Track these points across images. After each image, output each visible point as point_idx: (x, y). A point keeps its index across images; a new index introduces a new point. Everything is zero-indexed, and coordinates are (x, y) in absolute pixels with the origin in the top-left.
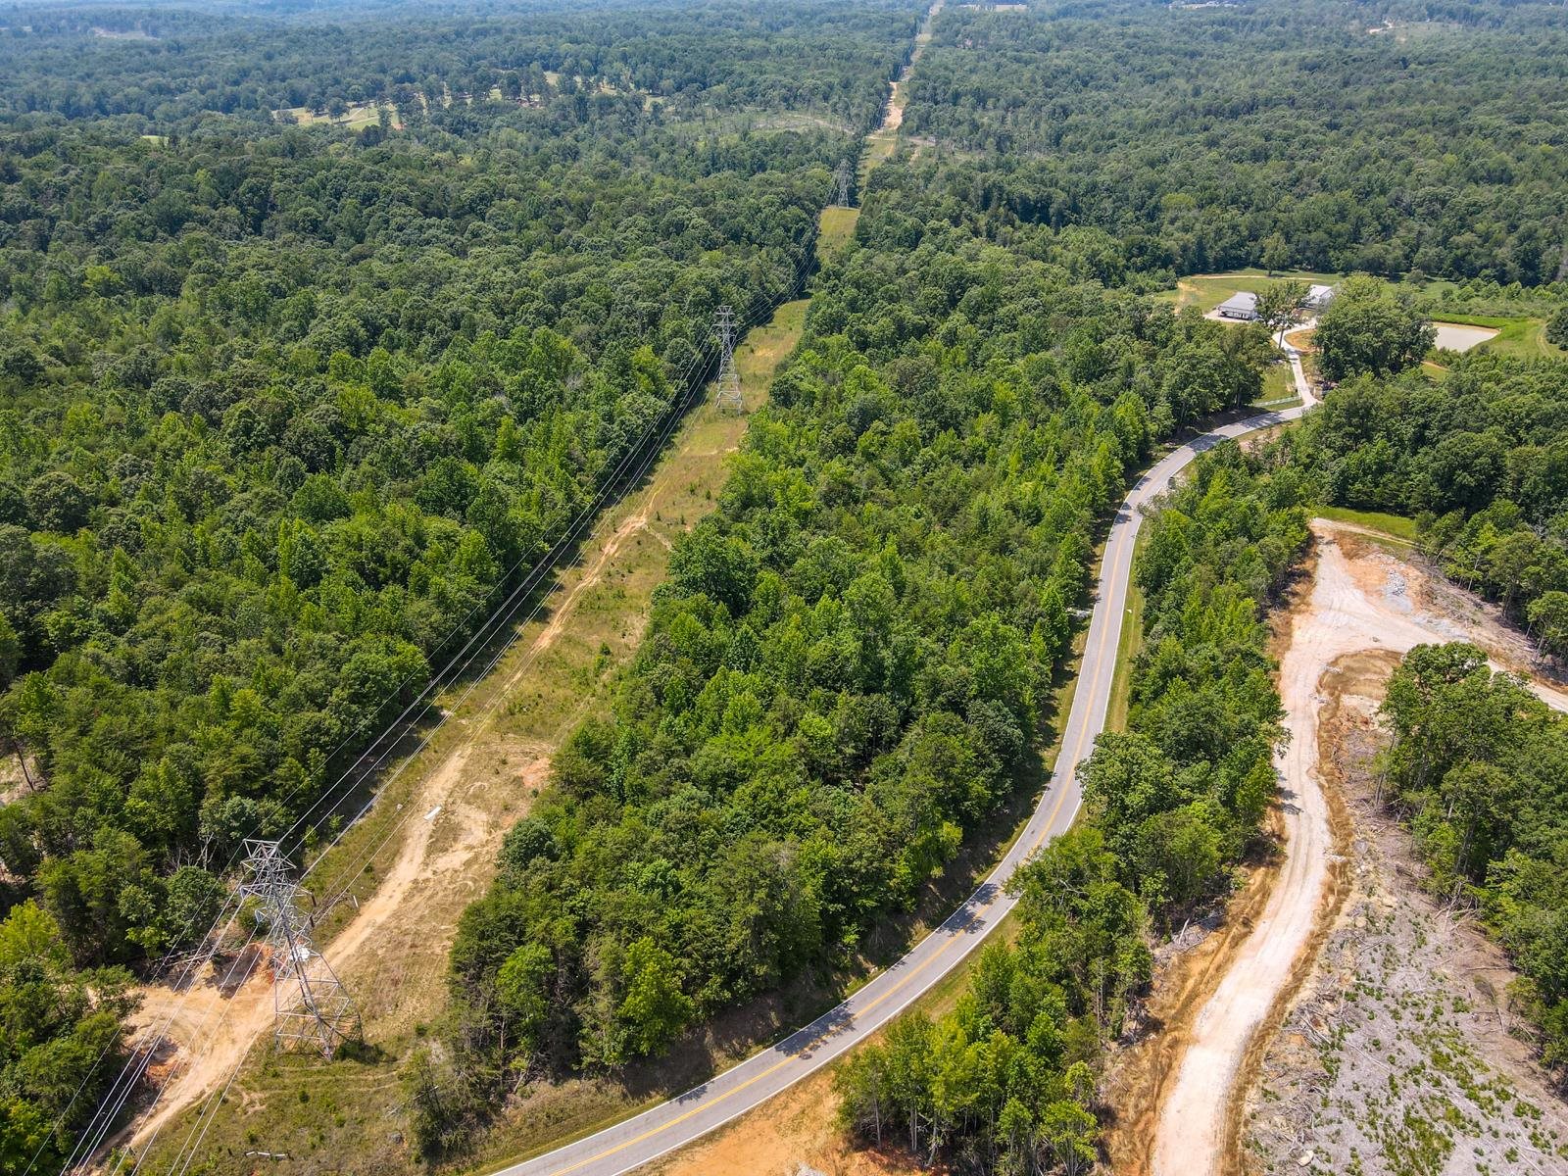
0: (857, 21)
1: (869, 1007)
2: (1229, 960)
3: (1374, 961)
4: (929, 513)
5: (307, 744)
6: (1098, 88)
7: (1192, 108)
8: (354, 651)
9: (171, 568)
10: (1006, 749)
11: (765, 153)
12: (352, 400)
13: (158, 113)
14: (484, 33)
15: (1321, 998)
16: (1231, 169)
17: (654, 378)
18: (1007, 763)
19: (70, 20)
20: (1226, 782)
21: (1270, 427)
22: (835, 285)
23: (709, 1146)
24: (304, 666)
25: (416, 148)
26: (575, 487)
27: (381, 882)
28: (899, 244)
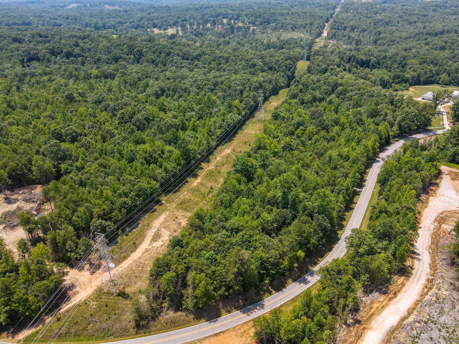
0: (317, 4)
1: (270, 303)
2: (387, 305)
3: (436, 312)
4: (314, 155)
5: (122, 207)
6: (392, 26)
7: (422, 33)
8: (138, 182)
9: (96, 154)
10: (324, 230)
11: (284, 44)
12: (151, 111)
13: (118, 29)
14: (208, 7)
15: (415, 322)
16: (432, 52)
17: (238, 109)
18: (324, 234)
19: (99, 3)
20: (394, 248)
21: (432, 136)
22: (297, 85)
23: (215, 337)
24: (125, 185)
25: (184, 40)
26: (210, 140)
27: (137, 248)
28: (320, 73)
